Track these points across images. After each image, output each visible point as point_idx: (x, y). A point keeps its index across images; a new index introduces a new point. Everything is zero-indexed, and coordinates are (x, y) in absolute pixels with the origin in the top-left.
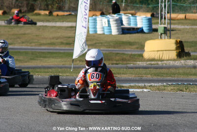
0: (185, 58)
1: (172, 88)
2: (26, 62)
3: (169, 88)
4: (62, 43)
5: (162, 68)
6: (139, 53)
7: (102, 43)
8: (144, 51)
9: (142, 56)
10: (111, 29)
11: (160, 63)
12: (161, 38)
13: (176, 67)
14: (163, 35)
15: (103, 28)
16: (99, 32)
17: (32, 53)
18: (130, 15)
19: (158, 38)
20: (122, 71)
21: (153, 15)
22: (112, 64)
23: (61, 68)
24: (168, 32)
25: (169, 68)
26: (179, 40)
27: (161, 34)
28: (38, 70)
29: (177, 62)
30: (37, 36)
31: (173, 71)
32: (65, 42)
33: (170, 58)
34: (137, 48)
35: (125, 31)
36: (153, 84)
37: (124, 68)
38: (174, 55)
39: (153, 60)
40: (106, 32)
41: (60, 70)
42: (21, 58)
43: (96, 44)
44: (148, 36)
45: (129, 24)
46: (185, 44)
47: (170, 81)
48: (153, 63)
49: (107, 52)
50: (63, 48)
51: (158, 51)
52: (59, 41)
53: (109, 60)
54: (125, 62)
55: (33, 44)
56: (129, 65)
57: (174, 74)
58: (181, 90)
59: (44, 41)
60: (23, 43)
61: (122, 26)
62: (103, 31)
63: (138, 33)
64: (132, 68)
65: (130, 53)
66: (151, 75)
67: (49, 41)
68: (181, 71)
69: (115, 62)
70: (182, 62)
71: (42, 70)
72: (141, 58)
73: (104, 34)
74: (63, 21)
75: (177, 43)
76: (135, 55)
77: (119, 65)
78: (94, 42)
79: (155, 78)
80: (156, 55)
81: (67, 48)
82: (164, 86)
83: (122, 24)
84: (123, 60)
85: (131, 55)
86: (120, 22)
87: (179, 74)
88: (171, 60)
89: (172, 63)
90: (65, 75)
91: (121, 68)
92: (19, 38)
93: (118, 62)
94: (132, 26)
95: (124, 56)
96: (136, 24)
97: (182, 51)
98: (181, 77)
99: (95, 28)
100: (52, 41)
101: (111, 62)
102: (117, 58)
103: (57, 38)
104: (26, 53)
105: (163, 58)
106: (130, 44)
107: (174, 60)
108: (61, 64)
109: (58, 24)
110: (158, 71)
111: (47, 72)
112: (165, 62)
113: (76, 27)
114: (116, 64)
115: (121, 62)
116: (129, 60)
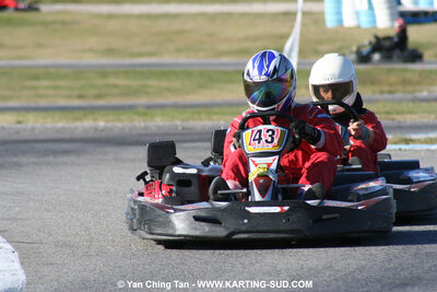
2: (188, 93)
10: (374, 15)
15: (358, 13)
16: (348, 22)
17: (202, 74)
20: (404, 106)
22: (382, 92)
28: (216, 110)
30: (210, 35)
37: (408, 101)
42: (176, 84)
49: (369, 67)
53: (373, 83)
54: (410, 88)
56: (418, 95)
59: (225, 47)
60: (179, 51)
61: (401, 8)
62: (358, 19)
64: (426, 100)
67: (236, 46)
69: (387, 88)
73: (358, 27)
77: (398, 95)
78: (338, 45)
83: (400, 3)
84: (405, 82)
85: (423, 71)
91: (400, 101)
93: (393, 88)
95: (407, 75)
99: (339, 13)
100: (245, 45)
101: (377, 88)
102: (393, 79)
103: (256, 39)
104: (189, 74)
114: (391, 92)
115: (400, 88)
116: (419, 83)
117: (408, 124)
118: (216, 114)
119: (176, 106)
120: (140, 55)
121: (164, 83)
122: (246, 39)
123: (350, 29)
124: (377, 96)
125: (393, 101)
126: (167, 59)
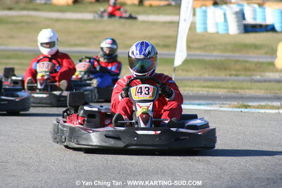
4: (158, 45)
7: (215, 46)
8: (276, 57)
9: (272, 64)
10: (227, 26)
15: (217, 24)
16: (211, 29)
18: (256, 6)
20: (245, 85)
22: (231, 75)
30: (121, 34)
34: (266, 53)
37: (247, 81)
40: (221, 30)
43: (206, 46)
45: (255, 19)
49: (223, 59)
53: (225, 69)
54: (249, 73)
56: (254, 78)
61: (245, 22)
62: (217, 28)
63: (267, 31)
64: (259, 81)
65: (255, 60)
69: (234, 73)
72: (272, 67)
73: (217, 33)
76: (262, 63)
77: (241, 78)
78: (203, 44)
83: (244, 19)
84: (246, 69)
85: (258, 63)
86: (241, 15)
91: (244, 81)
93: (238, 73)
94: (259, 21)
95: (248, 65)
96: (265, 19)
99: (205, 23)
101: (228, 72)
102: (237, 67)
106: (256, 47)
109: (153, 18)
113: (178, 23)
114: (236, 75)
115: (243, 73)
116: (254, 70)
117: (247, 96)
120: (76, 45)
123: (212, 34)
124: (228, 77)
125: (238, 81)
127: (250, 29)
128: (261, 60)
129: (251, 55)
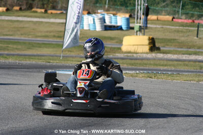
0: (156, 52)
1: (143, 75)
2: (24, 51)
3: (141, 76)
4: (54, 36)
5: (136, 59)
6: (118, 46)
8: (122, 45)
9: (120, 49)
10: (95, 26)
11: (135, 55)
12: (137, 34)
13: (148, 59)
14: (138, 32)
15: (89, 25)
16: (86, 28)
17: (29, 44)
18: (112, 15)
19: (134, 35)
21: (130, 16)
23: (52, 56)
24: (143, 30)
25: (142, 59)
26: (151, 37)
27: (137, 31)
28: (33, 57)
29: (149, 55)
30: (33, 29)
31: (145, 62)
32: (57, 35)
33: (144, 51)
34: (117, 42)
35: (107, 28)
36: (127, 72)
38: (147, 49)
39: (130, 52)
40: (92, 28)
41: (51, 57)
42: (19, 47)
43: (82, 37)
44: (126, 32)
45: (111, 22)
46: (156, 41)
47: (142, 70)
48: (129, 55)
50: (55, 40)
51: (134, 45)
52: (52, 34)
55: (30, 36)
57: (146, 64)
58: (150, 77)
59: (39, 34)
60: (22, 35)
61: (105, 24)
62: (89, 27)
63: (118, 30)
65: (110, 46)
66: (127, 64)
67: (44, 34)
68: (152, 62)
70: (153, 55)
71: (37, 58)
72: (120, 50)
73: (89, 30)
74: (56, 18)
75: (149, 39)
76: (114, 48)
79: (130, 67)
80: (132, 49)
81: (58, 40)
82: (137, 73)
83: (105, 22)
85: (112, 48)
86: (103, 20)
87: (150, 64)
88: (144, 53)
89: (144, 55)
90: (55, 62)
92: (19, 31)
94: (113, 24)
96: (117, 23)
97: (153, 46)
98: (152, 67)
99: (82, 24)
100: (47, 34)
103: (51, 32)
104: (24, 43)
105: (138, 51)
106: (111, 39)
107: (147, 53)
108: (52, 53)
109: (52, 20)
110: (133, 62)
111: (41, 59)
112: (139, 54)
113: (66, 23)
116: (109, 52)
118: (32, 59)
119: (18, 55)
121: (15, 46)
122: (47, 32)
123: (86, 30)
126: (16, 37)
127: (108, 28)
128: (113, 46)
129: (108, 43)
